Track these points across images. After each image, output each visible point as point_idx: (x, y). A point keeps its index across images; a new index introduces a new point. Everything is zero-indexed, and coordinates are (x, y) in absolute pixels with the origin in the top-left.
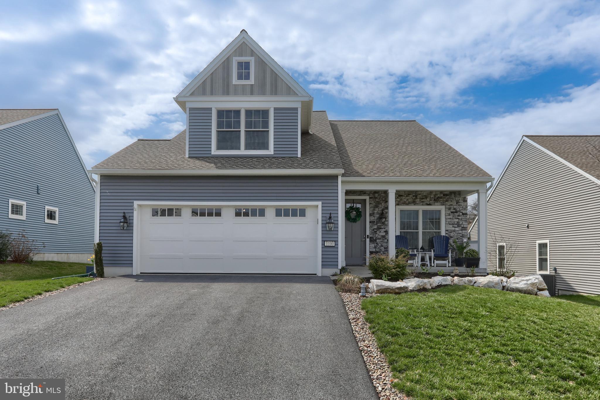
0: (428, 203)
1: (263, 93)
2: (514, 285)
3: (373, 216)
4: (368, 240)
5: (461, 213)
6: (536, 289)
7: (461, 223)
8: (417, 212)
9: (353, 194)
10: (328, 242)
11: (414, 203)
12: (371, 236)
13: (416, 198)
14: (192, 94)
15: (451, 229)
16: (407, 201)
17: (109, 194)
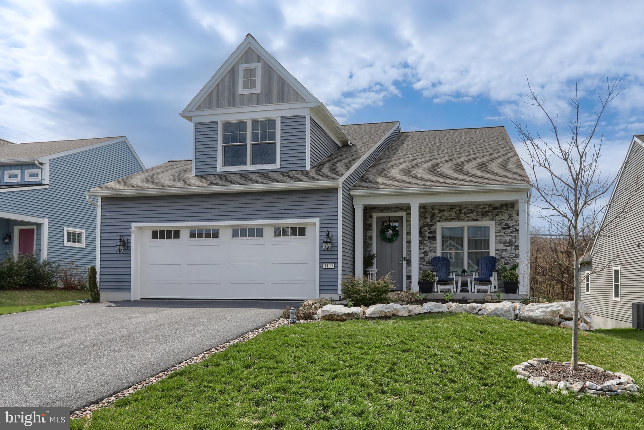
0: (475, 218)
1: (269, 101)
2: (527, 313)
3: (410, 235)
4: (405, 263)
5: (515, 230)
7: (514, 241)
8: (462, 228)
9: (389, 211)
10: (326, 264)
11: (458, 218)
12: (409, 258)
13: (461, 213)
14: (198, 108)
15: (502, 248)
16: (450, 216)
17: (109, 217)
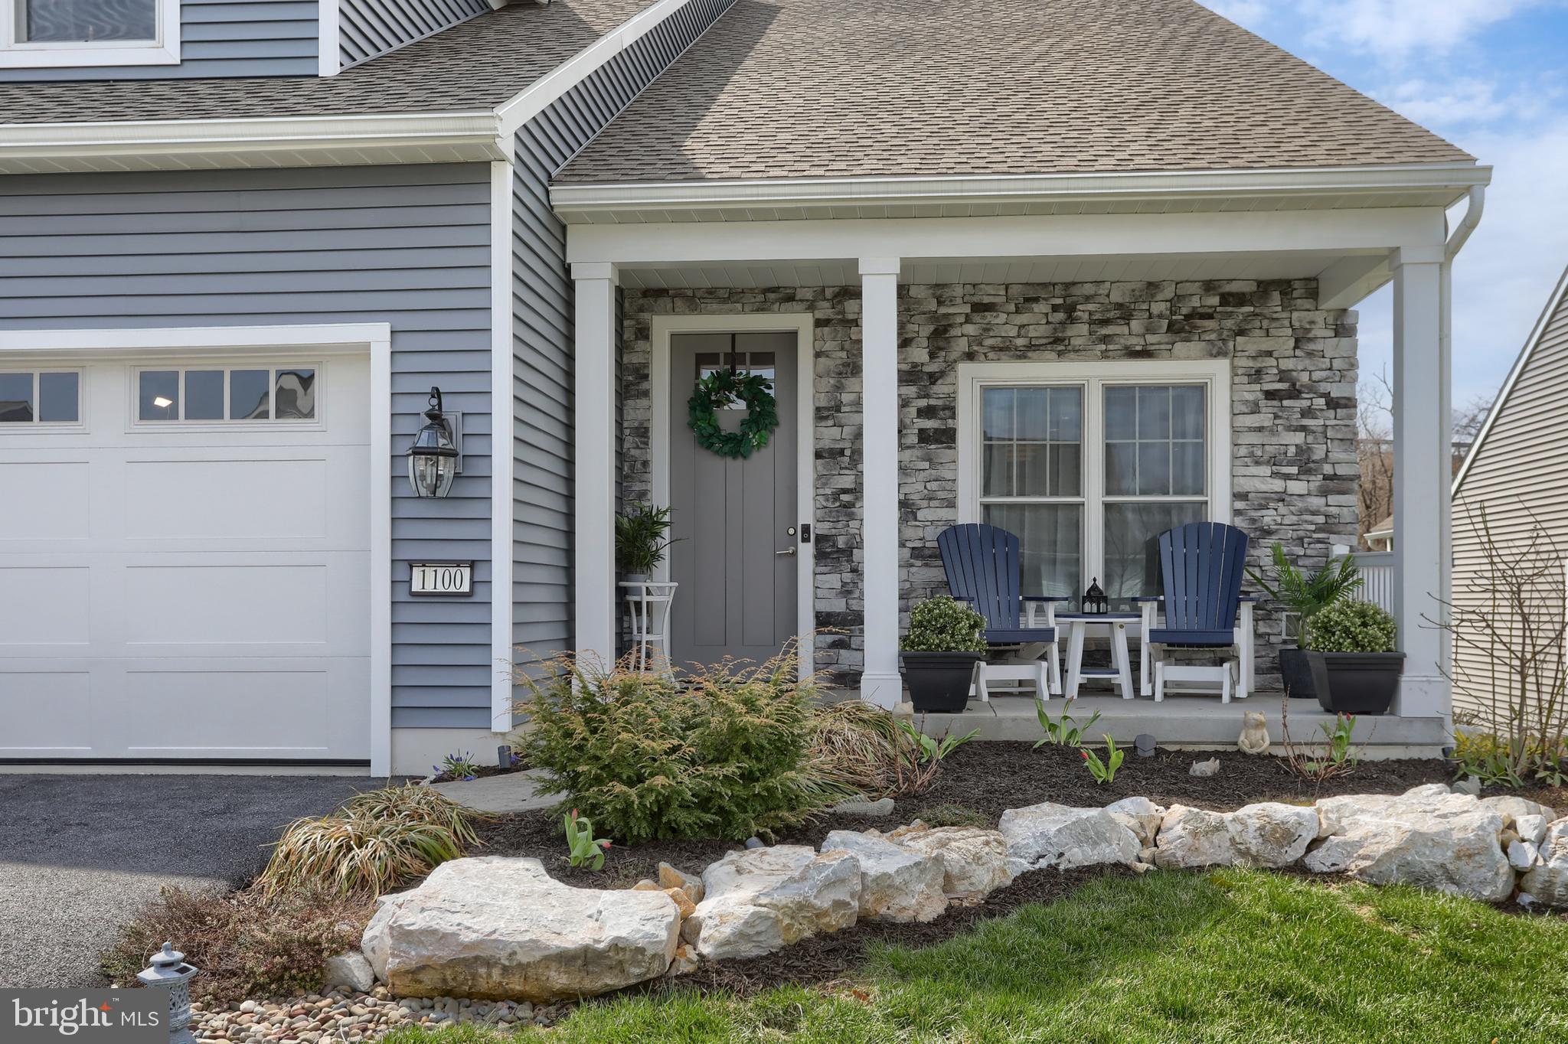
0: (1137, 343)
3: (830, 423)
4: (806, 552)
5: (1322, 401)
7: (1319, 453)
8: (1077, 392)
9: (729, 306)
10: (430, 571)
11: (1058, 345)
12: (824, 528)
13: (1071, 319)
15: (1263, 488)
16: (1019, 336)
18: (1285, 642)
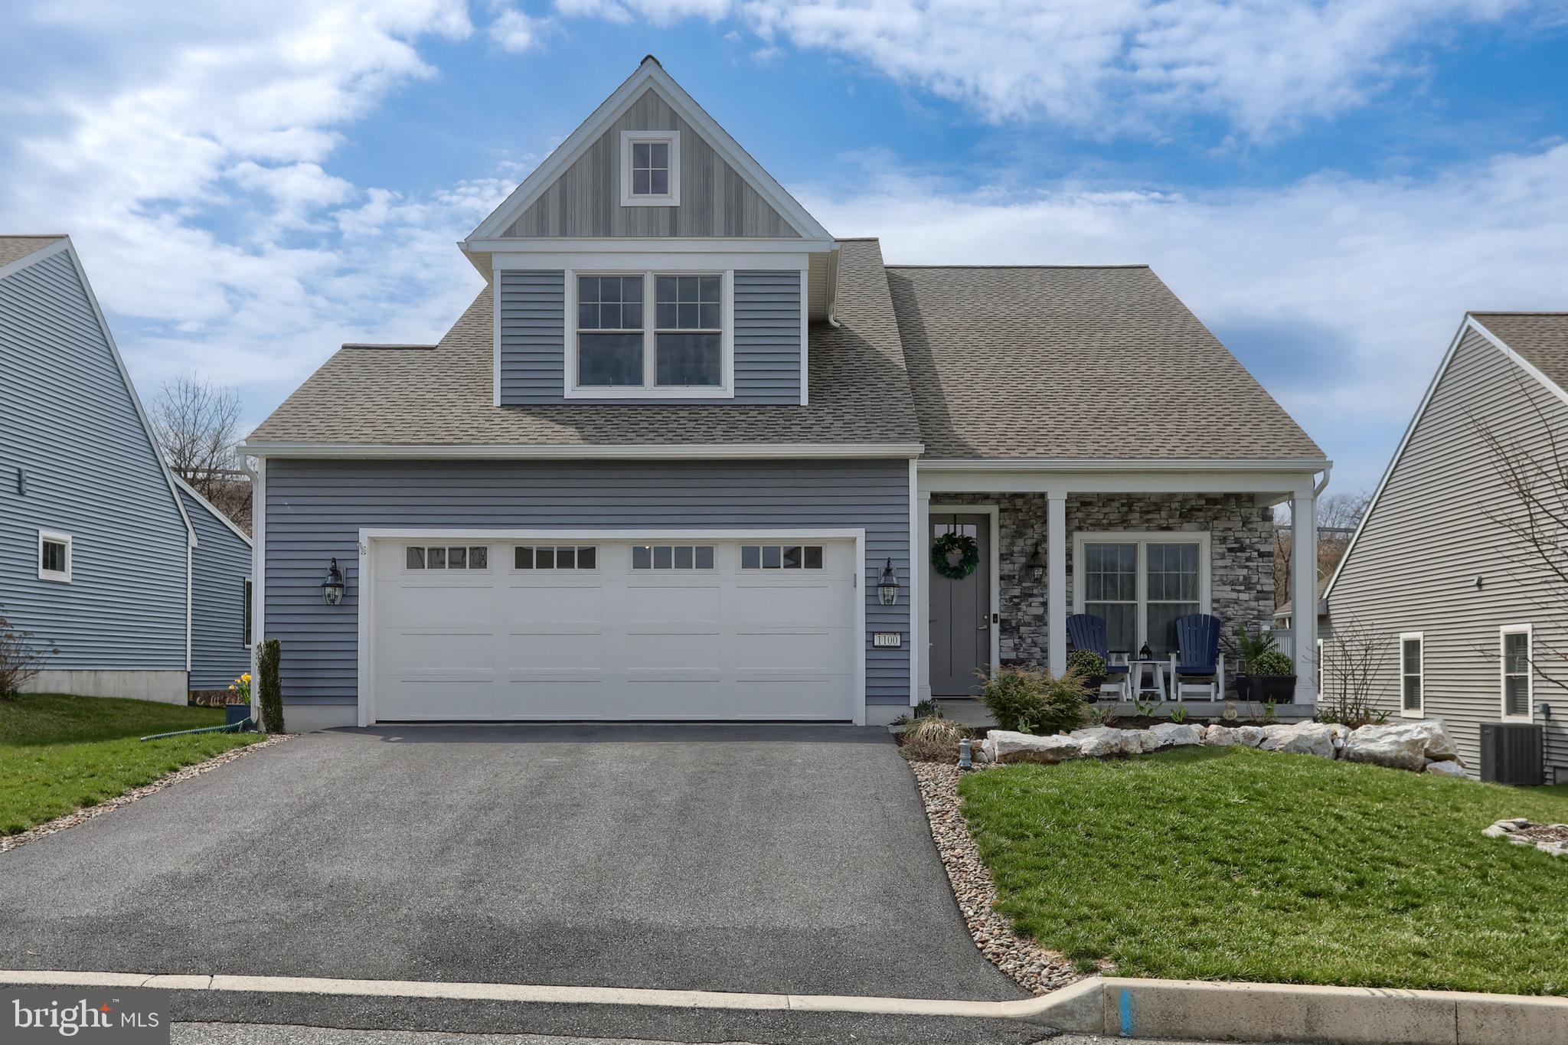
0: (1164, 523)
1: (703, 229)
2: (1364, 747)
3: (1009, 562)
4: (995, 628)
5: (1256, 553)
6: (1421, 757)
7: (1255, 579)
8: (1133, 548)
9: (953, 501)
10: (882, 636)
11: (1125, 524)
12: (1005, 616)
13: (1131, 511)
14: (509, 233)
15: (1227, 597)
16: (1104, 519)
17: (289, 510)
18: (1238, 674)
